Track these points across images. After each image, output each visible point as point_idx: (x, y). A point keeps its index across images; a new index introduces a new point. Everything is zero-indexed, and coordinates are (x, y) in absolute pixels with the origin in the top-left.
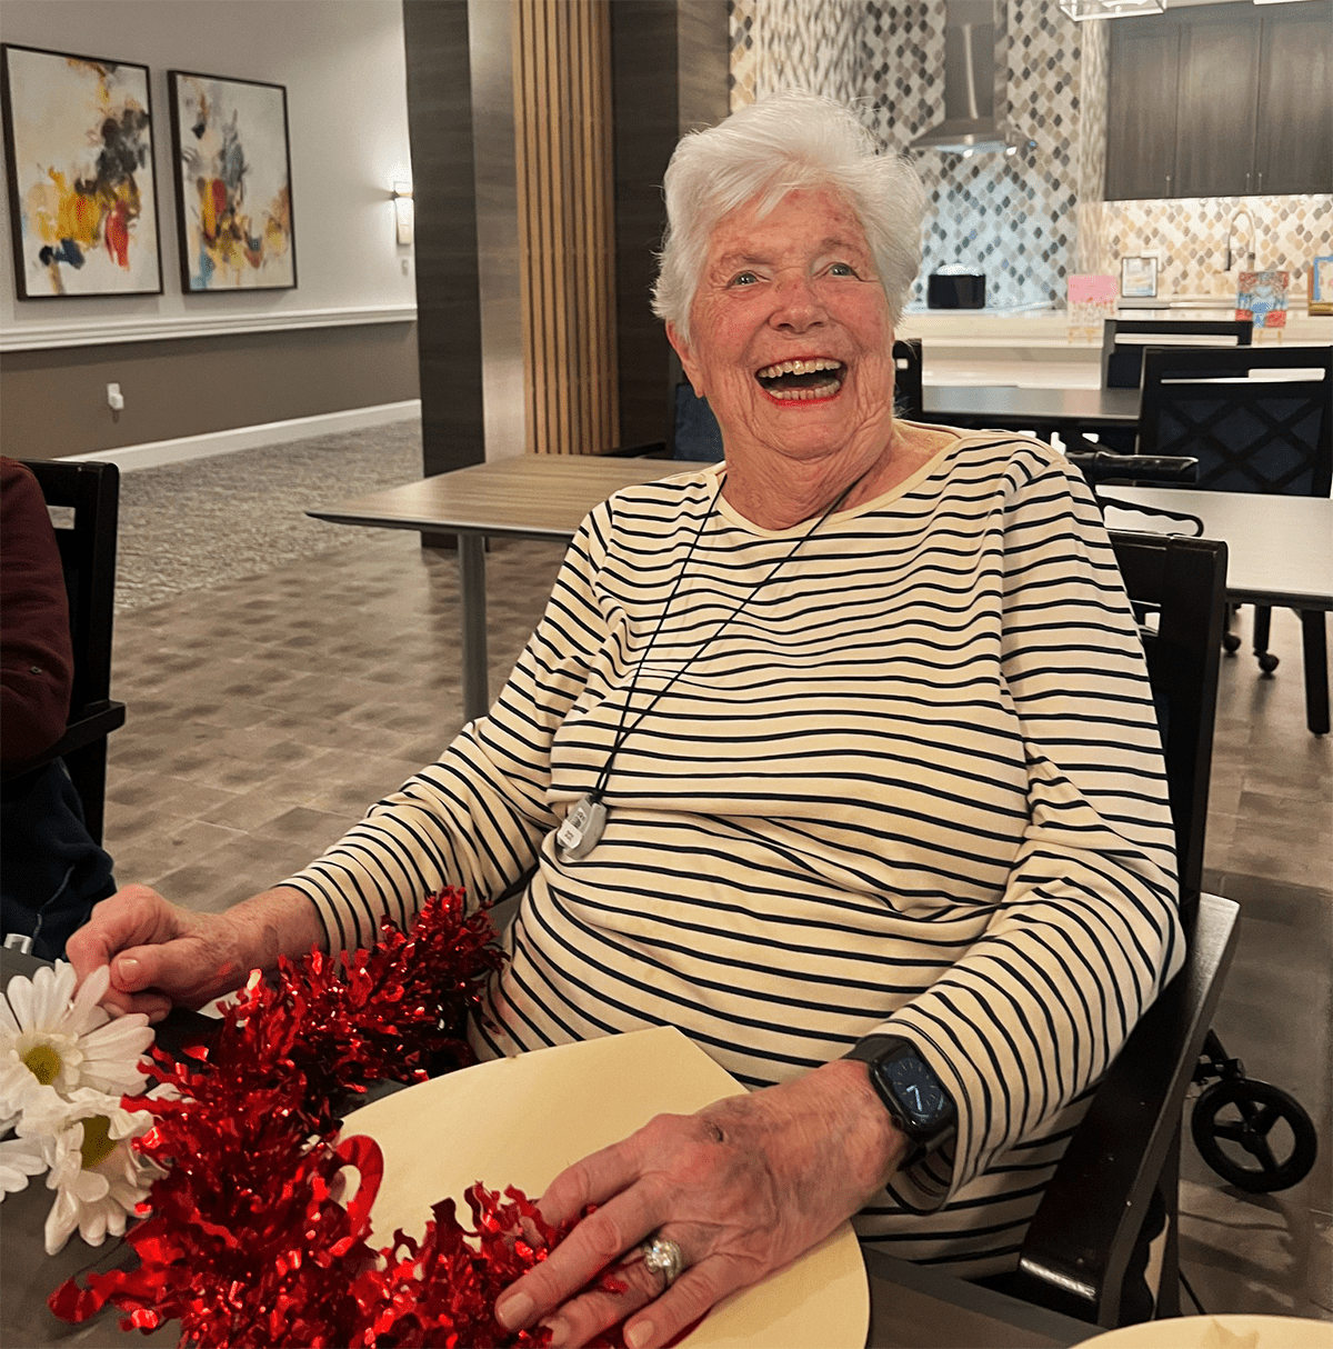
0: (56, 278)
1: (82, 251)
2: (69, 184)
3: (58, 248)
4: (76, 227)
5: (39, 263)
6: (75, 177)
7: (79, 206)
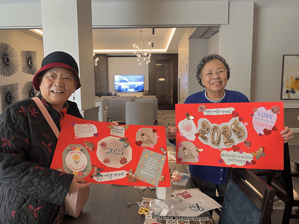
0: (289, 96)
1: (295, 91)
2: (294, 79)
3: (290, 90)
4: (294, 87)
5: (286, 93)
6: (296, 77)
7: (296, 83)
